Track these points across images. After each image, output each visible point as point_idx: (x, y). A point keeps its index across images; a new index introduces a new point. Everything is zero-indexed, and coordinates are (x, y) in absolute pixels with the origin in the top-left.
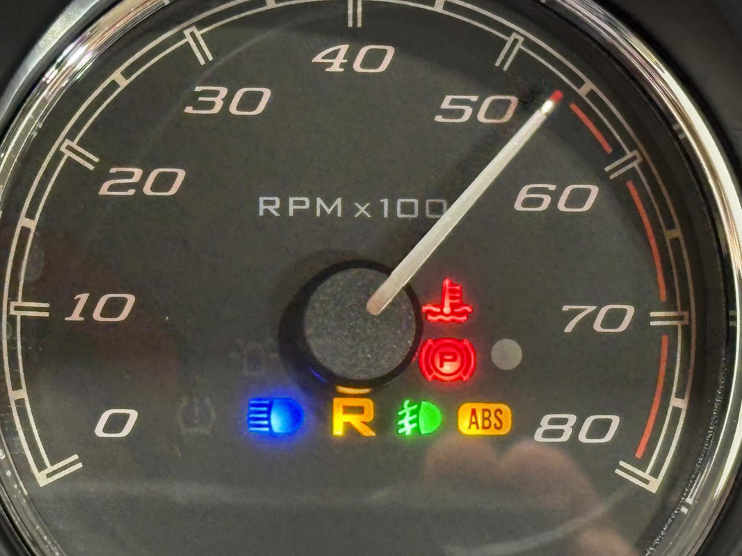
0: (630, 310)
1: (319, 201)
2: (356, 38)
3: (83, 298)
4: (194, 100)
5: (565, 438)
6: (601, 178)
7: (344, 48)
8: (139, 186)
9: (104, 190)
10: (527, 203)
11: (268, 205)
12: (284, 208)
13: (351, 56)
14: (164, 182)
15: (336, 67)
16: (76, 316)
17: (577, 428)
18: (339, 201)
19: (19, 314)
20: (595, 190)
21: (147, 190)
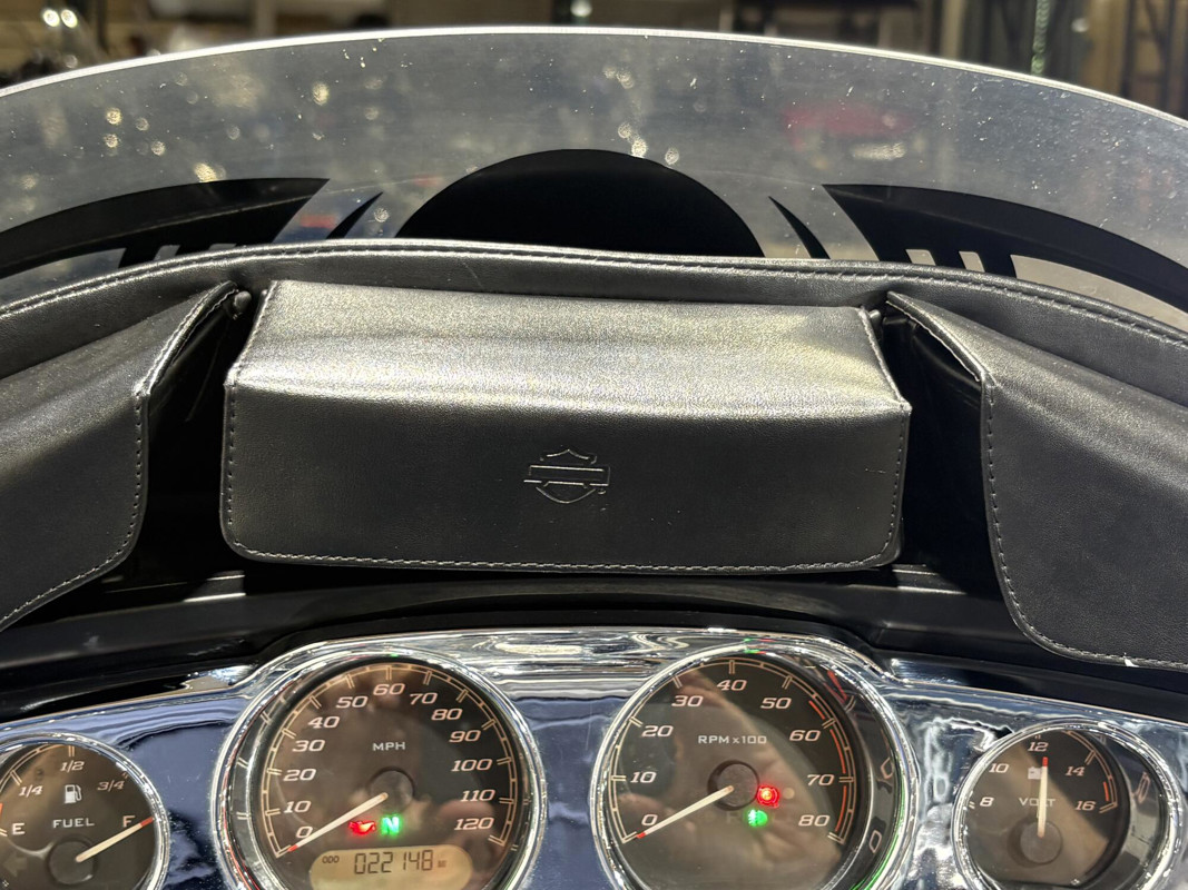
0: (832, 777)
1: (721, 738)
2: (732, 678)
3: (637, 774)
4: (675, 701)
5: (810, 824)
6: (820, 729)
7: (728, 682)
8: (656, 732)
9: (644, 734)
10: (795, 737)
11: (702, 739)
12: (708, 740)
13: (731, 684)
14: (665, 731)
15: (725, 689)
16: (635, 781)
17: (814, 821)
18: (727, 738)
19: (615, 780)
20: (819, 733)
21: (659, 734)
